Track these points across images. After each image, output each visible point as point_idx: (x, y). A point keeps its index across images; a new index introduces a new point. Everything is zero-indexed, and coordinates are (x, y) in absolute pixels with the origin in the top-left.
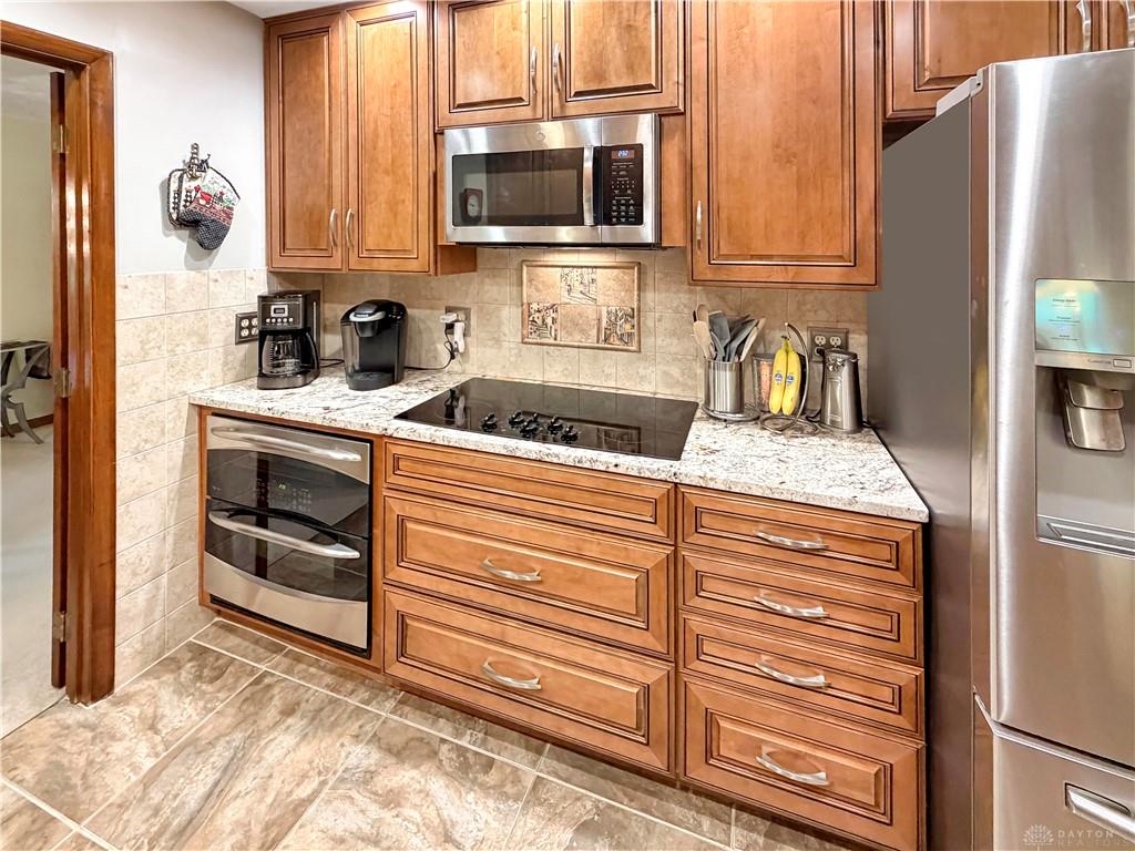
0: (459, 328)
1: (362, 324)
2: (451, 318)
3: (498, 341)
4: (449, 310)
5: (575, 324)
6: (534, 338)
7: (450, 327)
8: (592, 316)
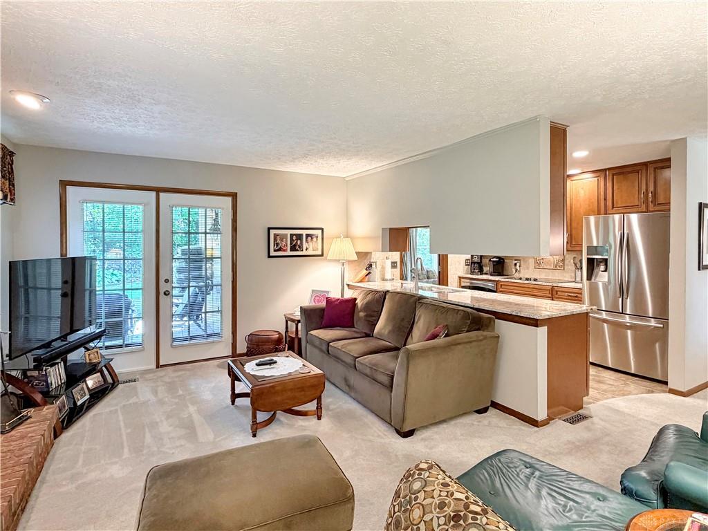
0: (518, 264)
1: (494, 261)
2: (516, 262)
3: (528, 268)
4: (516, 260)
5: (548, 263)
6: (537, 267)
7: (516, 264)
8: (552, 260)
